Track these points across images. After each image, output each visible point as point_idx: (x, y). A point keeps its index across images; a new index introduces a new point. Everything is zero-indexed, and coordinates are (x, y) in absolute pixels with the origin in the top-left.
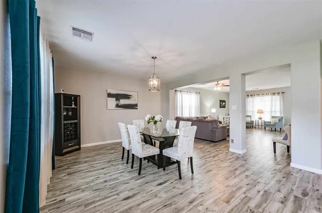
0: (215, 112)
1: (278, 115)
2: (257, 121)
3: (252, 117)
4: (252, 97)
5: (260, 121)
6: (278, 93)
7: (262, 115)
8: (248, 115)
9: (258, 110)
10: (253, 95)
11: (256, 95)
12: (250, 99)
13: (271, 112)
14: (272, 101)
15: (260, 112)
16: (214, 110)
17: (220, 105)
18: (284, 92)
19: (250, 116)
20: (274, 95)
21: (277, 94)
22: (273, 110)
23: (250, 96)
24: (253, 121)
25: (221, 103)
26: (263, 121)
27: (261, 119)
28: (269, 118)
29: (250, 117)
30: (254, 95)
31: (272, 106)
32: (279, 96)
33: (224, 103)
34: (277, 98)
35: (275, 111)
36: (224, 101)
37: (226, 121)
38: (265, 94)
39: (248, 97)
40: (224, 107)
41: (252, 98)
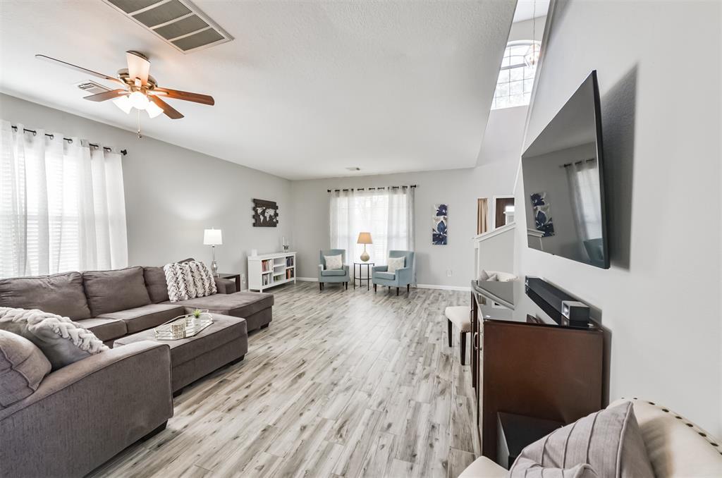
0: (221, 243)
1: (403, 246)
2: (357, 267)
3: (346, 254)
4: (346, 195)
5: (364, 267)
6: (403, 187)
7: (369, 249)
8: (338, 248)
9: (361, 233)
10: (350, 190)
11: (355, 190)
12: (341, 203)
13: (390, 238)
14: (391, 208)
15: (365, 239)
16: (213, 236)
17: (254, 217)
18: (415, 186)
19: (342, 252)
20: (395, 193)
21: (400, 190)
22: (394, 233)
23: (341, 191)
24: (348, 267)
25: (260, 210)
26: (371, 266)
27: (365, 259)
28: (385, 257)
29: (340, 256)
30: (353, 190)
31: (390, 222)
32: (405, 195)
33: (270, 212)
34: (402, 199)
35: (397, 236)
36: (273, 205)
37: (275, 270)
38: (376, 188)
39: (338, 196)
40: (272, 223)
41: (347, 198)
